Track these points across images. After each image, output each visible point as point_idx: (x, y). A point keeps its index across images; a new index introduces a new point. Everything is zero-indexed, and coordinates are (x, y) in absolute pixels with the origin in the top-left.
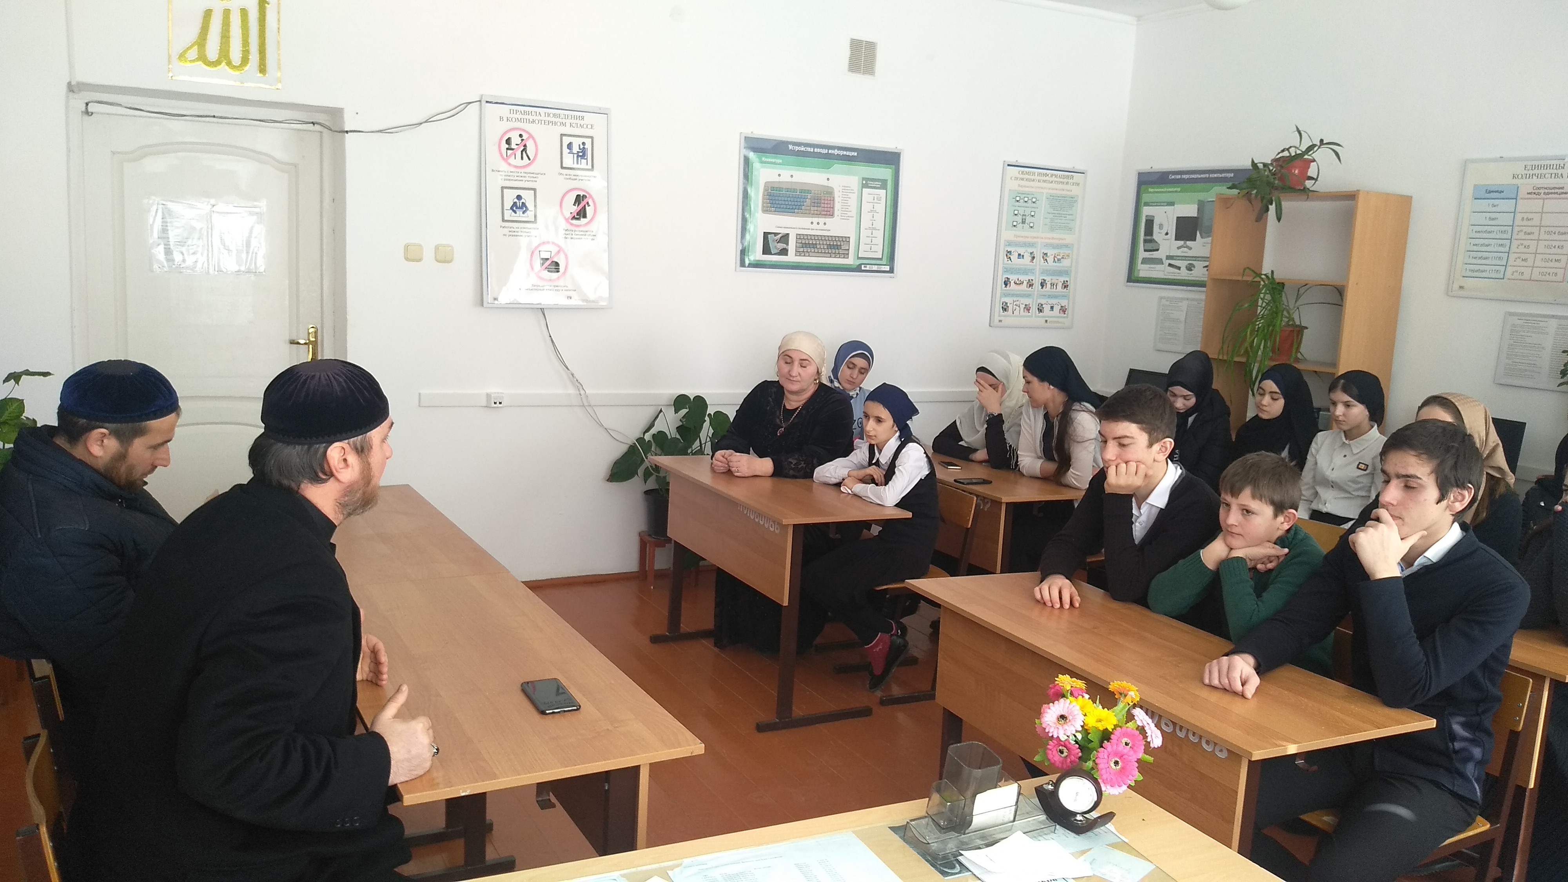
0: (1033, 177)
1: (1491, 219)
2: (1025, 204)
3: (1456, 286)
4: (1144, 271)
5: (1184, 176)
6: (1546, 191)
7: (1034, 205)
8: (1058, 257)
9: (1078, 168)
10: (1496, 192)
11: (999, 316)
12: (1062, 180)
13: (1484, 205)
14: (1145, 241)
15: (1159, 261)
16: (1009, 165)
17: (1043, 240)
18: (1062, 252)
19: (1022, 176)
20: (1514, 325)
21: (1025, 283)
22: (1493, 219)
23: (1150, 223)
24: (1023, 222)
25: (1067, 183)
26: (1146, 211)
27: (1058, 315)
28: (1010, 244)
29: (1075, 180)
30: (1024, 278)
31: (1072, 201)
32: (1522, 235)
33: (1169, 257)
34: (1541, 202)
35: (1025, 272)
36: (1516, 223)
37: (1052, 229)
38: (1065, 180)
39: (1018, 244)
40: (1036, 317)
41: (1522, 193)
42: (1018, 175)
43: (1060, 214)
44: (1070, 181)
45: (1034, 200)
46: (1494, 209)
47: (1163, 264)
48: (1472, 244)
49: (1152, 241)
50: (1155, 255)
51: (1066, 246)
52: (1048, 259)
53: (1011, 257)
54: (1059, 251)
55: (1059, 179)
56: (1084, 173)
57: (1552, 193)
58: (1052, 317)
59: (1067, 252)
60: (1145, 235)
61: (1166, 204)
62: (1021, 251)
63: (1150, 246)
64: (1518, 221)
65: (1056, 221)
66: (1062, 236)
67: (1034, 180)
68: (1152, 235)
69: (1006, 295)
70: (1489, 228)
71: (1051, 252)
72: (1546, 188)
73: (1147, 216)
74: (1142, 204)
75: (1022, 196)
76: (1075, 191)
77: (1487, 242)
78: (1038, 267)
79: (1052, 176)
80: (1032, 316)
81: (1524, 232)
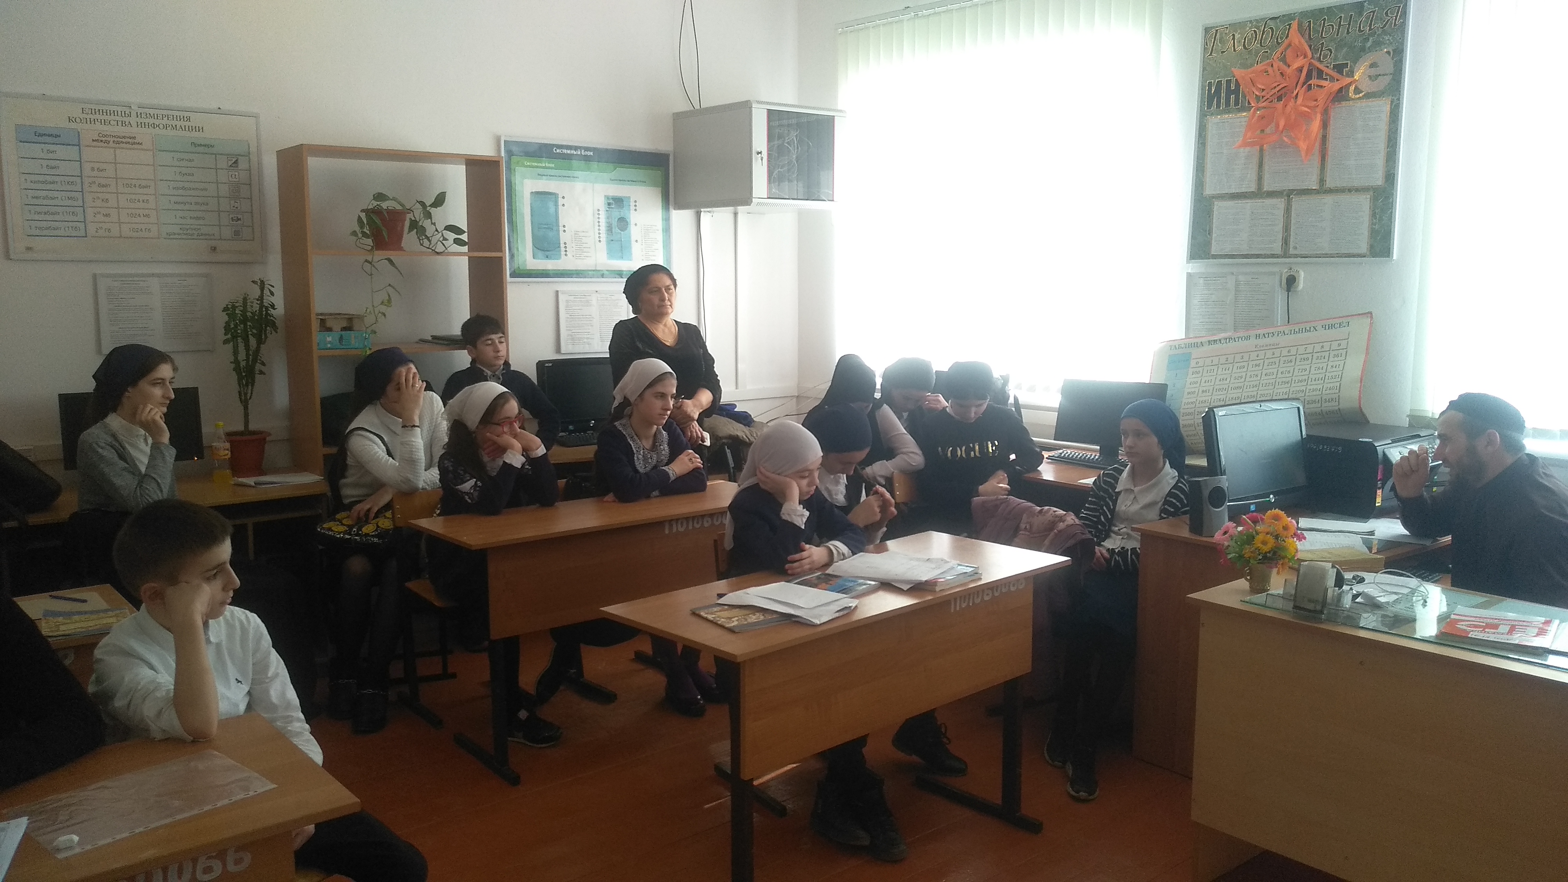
1: (50, 167)
3: (21, 246)
6: (115, 140)
10: (49, 135)
13: (36, 150)
22: (53, 168)
32: (95, 188)
34: (112, 150)
36: (85, 174)
41: (85, 139)
46: (51, 156)
48: (32, 197)
57: (122, 142)
64: (87, 172)
70: (52, 179)
72: (114, 137)
77: (49, 194)
81: (97, 184)
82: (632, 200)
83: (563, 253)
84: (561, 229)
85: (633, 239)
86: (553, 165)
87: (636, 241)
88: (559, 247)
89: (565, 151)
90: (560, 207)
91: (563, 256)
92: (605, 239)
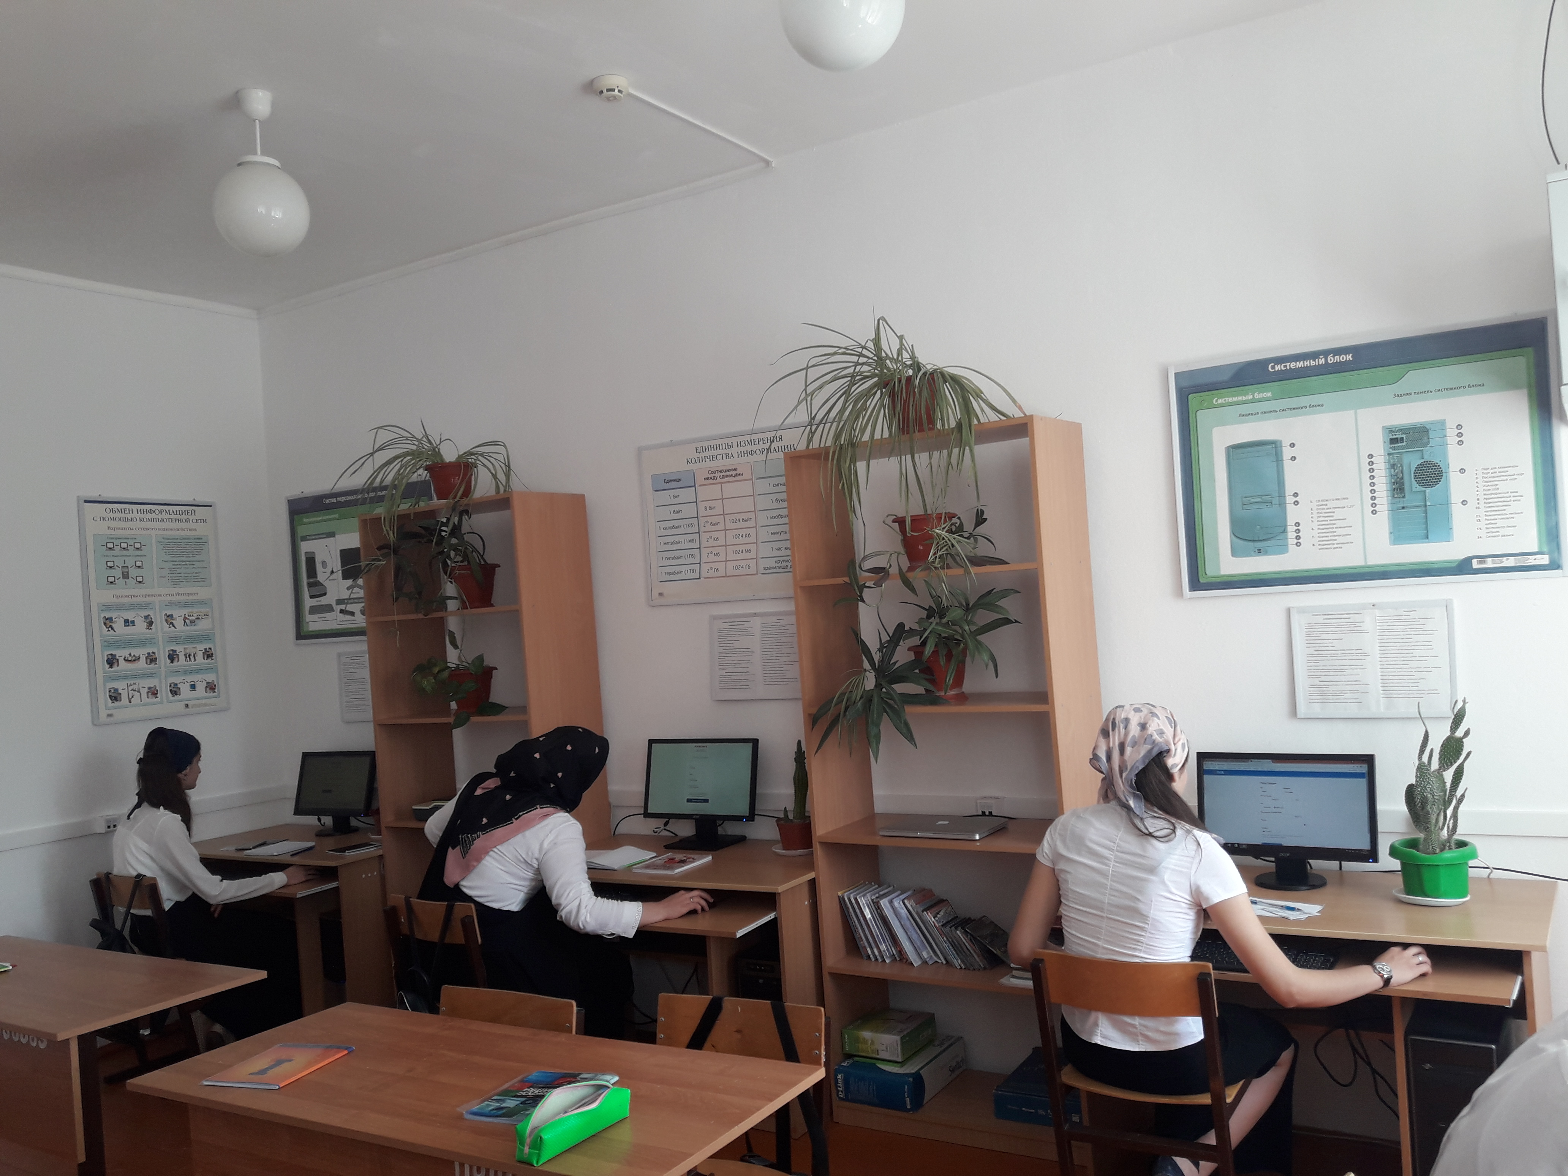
0: (130, 516)
1: (675, 512)
2: (125, 553)
3: (655, 594)
4: (314, 623)
5: (339, 499)
6: (722, 474)
7: (138, 553)
8: (190, 618)
9: (200, 500)
10: (674, 480)
11: (107, 708)
12: (179, 517)
13: (665, 497)
14: (310, 585)
15: (329, 608)
16: (86, 502)
17: (162, 598)
18: (195, 610)
19: (112, 515)
20: (720, 630)
21: (143, 659)
22: (678, 512)
23: (311, 561)
24: (126, 576)
25: (187, 520)
26: (305, 547)
27: (204, 694)
28: (108, 607)
29: (198, 516)
30: (141, 652)
31: (200, 543)
32: (709, 527)
33: (339, 602)
34: (719, 487)
35: (141, 643)
36: (700, 514)
37: (175, 583)
38: (184, 517)
39: (120, 607)
40: (169, 702)
41: (700, 480)
42: (105, 515)
43: (183, 561)
44: (191, 518)
45: (137, 545)
46: (677, 508)
47: (333, 611)
48: (663, 544)
49: (318, 584)
50: (323, 600)
51: (202, 603)
52: (174, 622)
53: (114, 625)
54: (190, 610)
55: (173, 516)
56: (211, 506)
57: (727, 476)
58: (193, 699)
59: (204, 610)
60: (309, 577)
61: (325, 536)
62: (130, 616)
63: (315, 590)
64: (702, 512)
65: (179, 571)
66: (194, 590)
67: (132, 520)
68: (316, 577)
69: (113, 679)
70: (676, 523)
71: (178, 614)
72: (720, 471)
73: (306, 553)
74: (299, 540)
75: (117, 542)
76: (201, 530)
77: (676, 538)
78: (160, 634)
79: (161, 512)
80: (161, 703)
81: (710, 523)
82: (1451, 425)
83: (1292, 541)
84: (1290, 499)
85: (1455, 497)
86: (1269, 394)
87: (1464, 502)
88: (1285, 531)
89: (1293, 365)
90: (1287, 464)
91: (1292, 547)
92: (1385, 507)
